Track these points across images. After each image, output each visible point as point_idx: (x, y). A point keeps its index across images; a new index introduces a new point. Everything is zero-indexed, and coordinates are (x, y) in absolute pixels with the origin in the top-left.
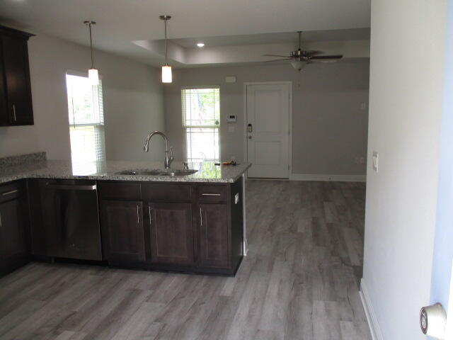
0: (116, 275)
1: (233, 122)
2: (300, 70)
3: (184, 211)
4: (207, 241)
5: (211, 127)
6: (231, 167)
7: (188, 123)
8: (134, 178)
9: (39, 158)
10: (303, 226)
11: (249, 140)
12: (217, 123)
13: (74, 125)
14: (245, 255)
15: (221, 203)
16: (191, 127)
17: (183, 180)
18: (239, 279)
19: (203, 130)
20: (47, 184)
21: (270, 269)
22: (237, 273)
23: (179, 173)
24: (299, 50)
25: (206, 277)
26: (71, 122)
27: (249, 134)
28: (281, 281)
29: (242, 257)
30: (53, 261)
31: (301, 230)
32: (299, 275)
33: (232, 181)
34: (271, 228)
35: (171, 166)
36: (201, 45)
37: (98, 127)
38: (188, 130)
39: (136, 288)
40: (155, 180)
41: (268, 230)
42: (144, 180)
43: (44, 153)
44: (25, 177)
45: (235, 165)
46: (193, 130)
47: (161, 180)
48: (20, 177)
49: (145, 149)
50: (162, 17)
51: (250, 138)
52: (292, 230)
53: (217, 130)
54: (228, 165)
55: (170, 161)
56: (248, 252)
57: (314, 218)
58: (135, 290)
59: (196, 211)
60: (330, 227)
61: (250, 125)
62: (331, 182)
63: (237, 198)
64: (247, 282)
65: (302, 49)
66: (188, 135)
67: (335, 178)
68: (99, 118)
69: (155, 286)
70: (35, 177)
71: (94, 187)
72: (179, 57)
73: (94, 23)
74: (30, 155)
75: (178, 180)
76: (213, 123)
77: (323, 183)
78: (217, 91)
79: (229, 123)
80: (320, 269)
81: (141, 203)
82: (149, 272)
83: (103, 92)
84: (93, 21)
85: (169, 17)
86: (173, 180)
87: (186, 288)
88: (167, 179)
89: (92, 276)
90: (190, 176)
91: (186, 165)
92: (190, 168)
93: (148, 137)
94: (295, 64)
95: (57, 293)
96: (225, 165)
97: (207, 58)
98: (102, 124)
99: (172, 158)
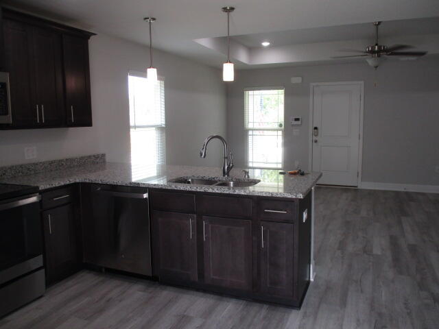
0: (166, 294)
1: (298, 125)
2: (376, 67)
3: (243, 228)
4: (268, 266)
5: (274, 130)
6: (299, 177)
7: (250, 126)
8: (187, 187)
9: (98, 160)
10: (380, 245)
11: (314, 144)
12: (281, 125)
13: (135, 127)
14: (312, 280)
15: (287, 221)
16: (253, 130)
17: (242, 193)
18: (305, 313)
19: (266, 132)
20: (99, 189)
21: (343, 303)
22: (303, 305)
23: (239, 183)
24: (377, 45)
25: (266, 307)
26: (132, 123)
27: (315, 138)
28: (358, 320)
29: (309, 282)
30: (104, 270)
31: (377, 251)
32: (380, 314)
33: (301, 196)
34: (342, 246)
35: (230, 174)
36: (266, 44)
37: (160, 128)
38: (250, 133)
39: (185, 314)
40: (210, 191)
41: (339, 249)
42: (198, 190)
43: (103, 155)
44: (78, 181)
45: (302, 174)
46: (255, 133)
47: (217, 192)
48: (72, 181)
49: (201, 155)
50: (225, 9)
51: (316, 141)
52: (367, 250)
53: (280, 133)
54: (294, 174)
55: (229, 168)
56: (316, 277)
57: (391, 237)
58: (184, 316)
59: (256, 230)
60: (413, 249)
61: (316, 128)
62: (407, 193)
63: (305, 216)
64: (315, 318)
65: (379, 44)
66: (250, 138)
67: (412, 188)
68: (160, 119)
69: (207, 314)
70: (87, 181)
71: (146, 196)
72: (243, 57)
73: (154, 19)
74: (90, 157)
75: (237, 192)
76: (276, 126)
77: (397, 193)
78: (282, 92)
79: (293, 125)
80: (406, 308)
81: (195, 216)
82: (201, 294)
83: (165, 93)
84: (153, 17)
85: (232, 9)
86: (231, 192)
87: (242, 319)
88: (225, 190)
89: (140, 293)
90: (251, 188)
91: (247, 173)
92: (251, 177)
93: (206, 141)
94: (371, 61)
95: (101, 311)
96: (291, 174)
97: (272, 58)
98: (163, 126)
99: (231, 165)
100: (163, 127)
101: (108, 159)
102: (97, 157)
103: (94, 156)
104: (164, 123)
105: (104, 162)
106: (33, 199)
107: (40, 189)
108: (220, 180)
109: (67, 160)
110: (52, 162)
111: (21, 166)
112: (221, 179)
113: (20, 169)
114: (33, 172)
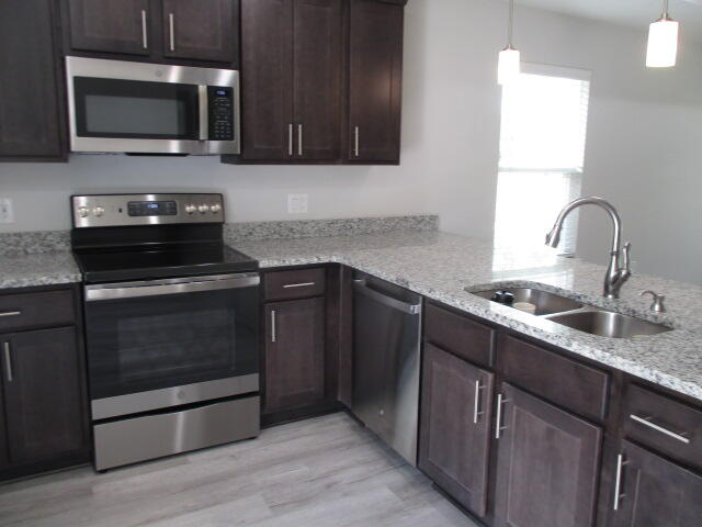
9: (421, 226)
13: (511, 170)
43: (434, 219)
48: (325, 259)
74: (405, 218)
91: (659, 298)
98: (580, 171)
99: (624, 273)
100: (578, 173)
101: (443, 225)
102: (420, 220)
103: (414, 218)
104: (582, 165)
105: (435, 229)
106: (256, 280)
107: (261, 266)
108: (590, 305)
109: (360, 220)
110: (333, 222)
111: (279, 224)
112: (593, 301)
113: (277, 228)
114: (297, 236)
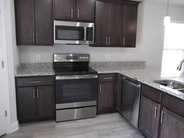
8: (157, 87)
9: (141, 64)
13: (166, 49)
40: (169, 93)
42: (163, 90)
43: (144, 62)
47: (173, 94)
48: (115, 72)
74: (136, 62)
81: (160, 105)
101: (147, 64)
102: (141, 62)
103: (139, 62)
105: (145, 65)
106: (97, 77)
107: (98, 73)
110: (117, 62)
111: (103, 62)
113: (103, 64)
114: (107, 66)
